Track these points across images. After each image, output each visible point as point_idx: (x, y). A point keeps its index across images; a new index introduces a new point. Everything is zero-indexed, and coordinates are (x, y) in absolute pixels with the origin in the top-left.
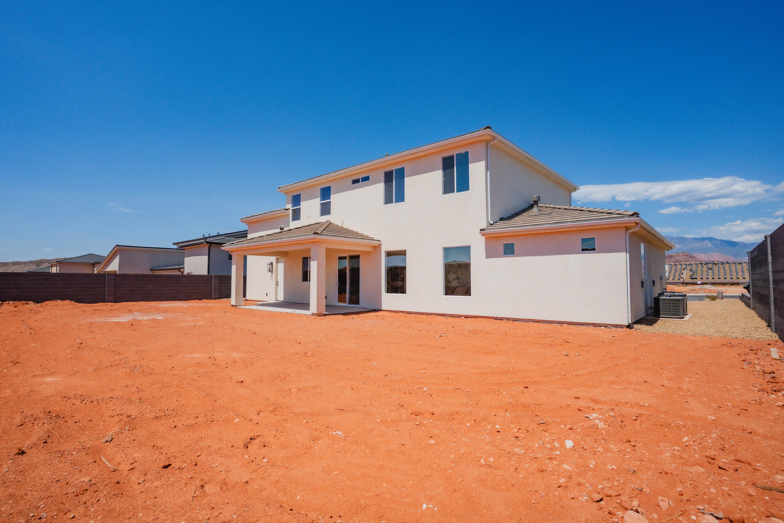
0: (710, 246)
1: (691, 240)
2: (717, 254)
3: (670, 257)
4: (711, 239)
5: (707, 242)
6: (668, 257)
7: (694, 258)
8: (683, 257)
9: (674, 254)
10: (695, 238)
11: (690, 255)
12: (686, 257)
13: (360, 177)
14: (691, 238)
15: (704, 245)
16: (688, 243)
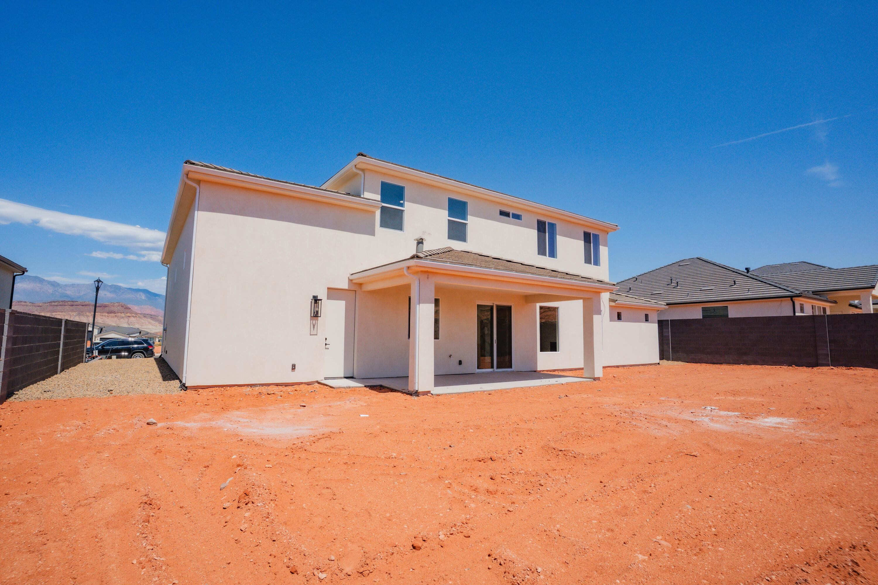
0: (143, 298)
1: (126, 290)
2: (149, 307)
3: (104, 307)
4: (146, 291)
5: (141, 293)
6: (101, 307)
7: (130, 310)
8: (118, 308)
9: (109, 304)
10: (130, 289)
11: (126, 306)
12: (122, 308)
13: (511, 211)
14: (126, 288)
15: (138, 296)
16: (123, 293)
